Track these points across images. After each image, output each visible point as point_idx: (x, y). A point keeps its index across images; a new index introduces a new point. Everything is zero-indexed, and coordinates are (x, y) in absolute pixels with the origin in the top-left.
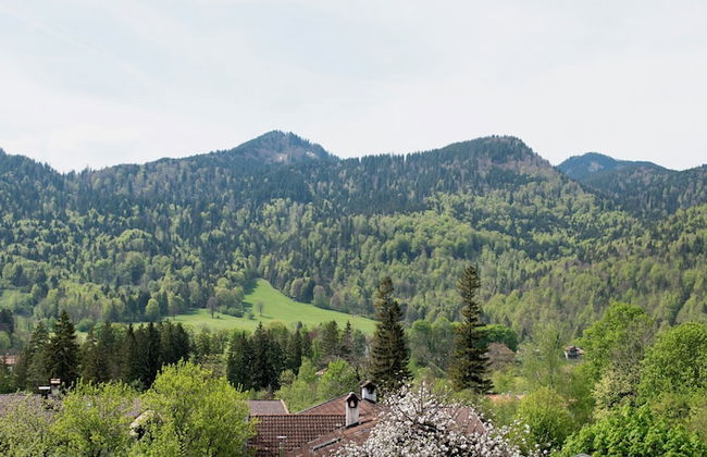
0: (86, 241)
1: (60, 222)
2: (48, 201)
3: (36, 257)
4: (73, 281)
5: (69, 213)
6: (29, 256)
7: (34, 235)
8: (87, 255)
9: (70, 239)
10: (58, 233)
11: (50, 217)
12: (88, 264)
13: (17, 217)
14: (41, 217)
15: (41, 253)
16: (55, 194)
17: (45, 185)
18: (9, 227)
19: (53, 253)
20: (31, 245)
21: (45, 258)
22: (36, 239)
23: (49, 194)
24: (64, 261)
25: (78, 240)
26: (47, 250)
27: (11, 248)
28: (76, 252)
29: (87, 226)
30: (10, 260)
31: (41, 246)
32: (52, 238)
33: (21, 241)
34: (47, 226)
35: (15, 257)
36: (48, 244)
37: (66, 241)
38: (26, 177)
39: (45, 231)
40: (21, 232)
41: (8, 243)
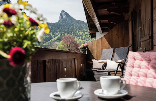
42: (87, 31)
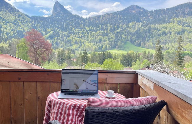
0: (90, 34)
1: (84, 30)
2: (82, 25)
3: (79, 37)
4: (87, 43)
5: (86, 27)
6: (78, 37)
7: (79, 32)
8: (90, 37)
9: (86, 33)
10: (84, 32)
11: (82, 28)
12: (90, 39)
13: (75, 29)
14: (80, 29)
15: (80, 37)
16: (83, 23)
17: (81, 21)
18: (74, 31)
19: (83, 37)
20: (78, 35)
21: (81, 38)
22: (79, 33)
23: (82, 23)
24: (85, 38)
25: (88, 33)
26: (82, 36)
27: (74, 36)
28: (88, 36)
29: (90, 30)
30: (74, 38)
31: (80, 35)
32: (82, 33)
33: (76, 34)
34: (81, 31)
35: (75, 38)
36: (82, 35)
37: (85, 34)
38: (77, 19)
39: (81, 32)
40: (76, 32)
41: (74, 35)
42: (84, 29)
